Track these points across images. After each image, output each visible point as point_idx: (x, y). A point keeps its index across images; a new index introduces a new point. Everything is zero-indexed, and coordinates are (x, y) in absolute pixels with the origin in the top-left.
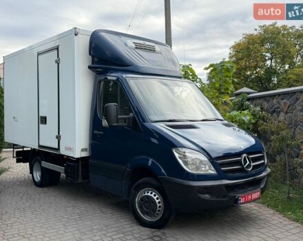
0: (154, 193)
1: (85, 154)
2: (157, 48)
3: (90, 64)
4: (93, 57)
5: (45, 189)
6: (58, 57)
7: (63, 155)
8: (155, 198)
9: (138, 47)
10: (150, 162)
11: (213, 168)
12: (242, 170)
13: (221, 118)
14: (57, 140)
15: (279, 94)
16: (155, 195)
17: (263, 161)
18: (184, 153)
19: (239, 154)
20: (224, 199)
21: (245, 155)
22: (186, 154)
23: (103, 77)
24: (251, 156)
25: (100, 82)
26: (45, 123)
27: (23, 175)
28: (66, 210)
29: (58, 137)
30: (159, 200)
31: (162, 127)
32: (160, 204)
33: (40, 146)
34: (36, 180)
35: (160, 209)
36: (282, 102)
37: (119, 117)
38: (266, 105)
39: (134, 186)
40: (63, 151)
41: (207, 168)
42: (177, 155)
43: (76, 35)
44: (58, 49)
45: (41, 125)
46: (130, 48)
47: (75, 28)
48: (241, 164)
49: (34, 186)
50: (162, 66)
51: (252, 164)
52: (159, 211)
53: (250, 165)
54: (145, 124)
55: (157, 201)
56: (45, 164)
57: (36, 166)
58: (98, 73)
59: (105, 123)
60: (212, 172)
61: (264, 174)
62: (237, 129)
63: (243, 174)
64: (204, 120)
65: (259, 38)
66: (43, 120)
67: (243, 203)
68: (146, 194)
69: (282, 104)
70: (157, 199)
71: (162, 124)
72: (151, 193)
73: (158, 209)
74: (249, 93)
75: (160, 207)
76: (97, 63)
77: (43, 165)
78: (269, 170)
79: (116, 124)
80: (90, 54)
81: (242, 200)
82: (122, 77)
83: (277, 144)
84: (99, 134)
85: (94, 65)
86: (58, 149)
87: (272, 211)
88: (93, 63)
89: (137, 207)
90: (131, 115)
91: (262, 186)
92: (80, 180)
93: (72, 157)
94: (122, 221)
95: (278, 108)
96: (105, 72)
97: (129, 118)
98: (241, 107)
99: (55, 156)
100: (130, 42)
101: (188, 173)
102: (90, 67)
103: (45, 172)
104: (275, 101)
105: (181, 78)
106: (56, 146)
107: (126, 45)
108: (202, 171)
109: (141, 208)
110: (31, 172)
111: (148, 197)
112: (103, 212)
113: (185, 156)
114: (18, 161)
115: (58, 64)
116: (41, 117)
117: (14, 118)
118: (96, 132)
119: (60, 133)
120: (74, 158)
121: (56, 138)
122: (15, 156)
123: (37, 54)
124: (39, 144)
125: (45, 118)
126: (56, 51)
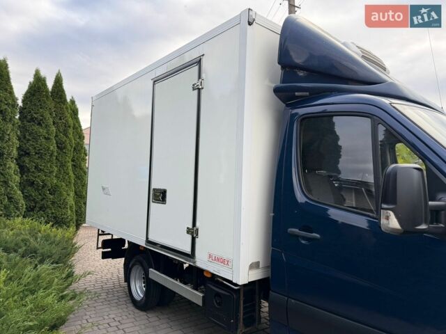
1: (255, 275)
6: (200, 77)
7: (201, 271)
14: (189, 237)
26: (163, 201)
29: (193, 232)
33: (148, 242)
34: (136, 297)
40: (202, 261)
43: (250, 24)
44: (198, 62)
47: (249, 10)
56: (155, 275)
58: (292, 102)
66: (160, 196)
77: (151, 276)
80: (280, 62)
84: (304, 238)
85: (288, 85)
86: (192, 255)
102: (277, 91)
106: (188, 250)
110: (127, 279)
114: (105, 256)
115: (199, 89)
116: (154, 189)
117: (104, 189)
118: (296, 230)
119: (198, 224)
120: (236, 285)
121: (188, 232)
122: (100, 245)
123: (152, 82)
124: (147, 238)
125: (164, 193)
126: (197, 68)
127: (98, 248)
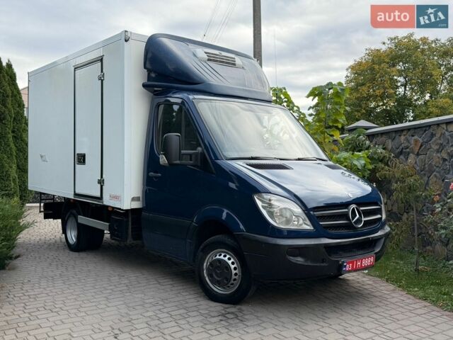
0: (228, 256)
1: (136, 205)
2: (238, 60)
3: (145, 80)
4: (149, 71)
5: (83, 255)
6: (102, 71)
7: (107, 207)
8: (230, 262)
9: (212, 59)
10: (224, 215)
11: (308, 222)
12: (349, 226)
13: (325, 158)
14: (99, 185)
15: (408, 129)
16: (229, 259)
17: (379, 216)
18: (270, 200)
19: (346, 205)
20: (322, 264)
21: (354, 206)
22: (272, 202)
23: (162, 100)
24: (362, 209)
25: (158, 105)
26: (84, 162)
27: (52, 237)
28: (110, 280)
29: (101, 182)
30: (235, 265)
31: (241, 166)
32: (236, 271)
33: (76, 194)
34: (71, 242)
35: (236, 277)
36: (412, 140)
37: (183, 152)
38: (390, 144)
39: (201, 247)
40: (107, 201)
41: (301, 222)
42: (259, 204)
43: (126, 41)
44: (101, 60)
45: (77, 166)
46: (201, 60)
47: (126, 31)
48: (348, 218)
49: (67, 251)
50: (245, 86)
51: (364, 219)
52: (235, 280)
53: (360, 220)
54: (218, 162)
55: (232, 267)
56: (83, 220)
57: (71, 223)
58: (156, 94)
59: (163, 160)
60: (308, 227)
61: (380, 233)
62: (347, 173)
63: (351, 232)
64: (299, 159)
65: (388, 55)
66: (81, 159)
67: (349, 271)
68: (218, 257)
69: (412, 142)
70: (233, 263)
71: (240, 162)
72: (225, 256)
73: (234, 277)
74: (367, 128)
75: (236, 274)
76: (154, 80)
77: (79, 221)
78: (387, 229)
79: (178, 162)
80: (145, 67)
81: (348, 267)
82: (189, 99)
83: (402, 195)
84: (156, 177)
85: (150, 83)
86: (101, 198)
87: (392, 287)
88: (148, 80)
89: (205, 275)
90: (199, 149)
91: (377, 250)
92: (130, 241)
93: (120, 209)
94: (184, 294)
95: (407, 148)
96: (166, 91)
97: (196, 154)
98: (356, 147)
99: (95, 208)
100: (201, 52)
101: (273, 227)
102: (144, 86)
103: (82, 229)
104: (403, 138)
105: (270, 102)
106: (98, 194)
107: (195, 55)
108: (294, 225)
109: (210, 275)
110: (64, 231)
111: (220, 261)
112: (159, 283)
113: (270, 205)
114: (46, 217)
115: (102, 81)
116: (78, 154)
117: (42, 157)
118: (152, 173)
119: (104, 176)
120: (122, 210)
121: (98, 183)
122: (42, 210)
123: (73, 68)
124: (75, 192)
125: (84, 156)
126: (100, 64)
127: (40, 212)
